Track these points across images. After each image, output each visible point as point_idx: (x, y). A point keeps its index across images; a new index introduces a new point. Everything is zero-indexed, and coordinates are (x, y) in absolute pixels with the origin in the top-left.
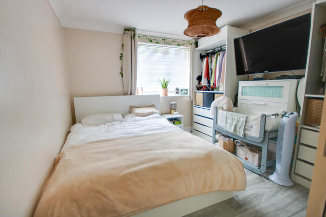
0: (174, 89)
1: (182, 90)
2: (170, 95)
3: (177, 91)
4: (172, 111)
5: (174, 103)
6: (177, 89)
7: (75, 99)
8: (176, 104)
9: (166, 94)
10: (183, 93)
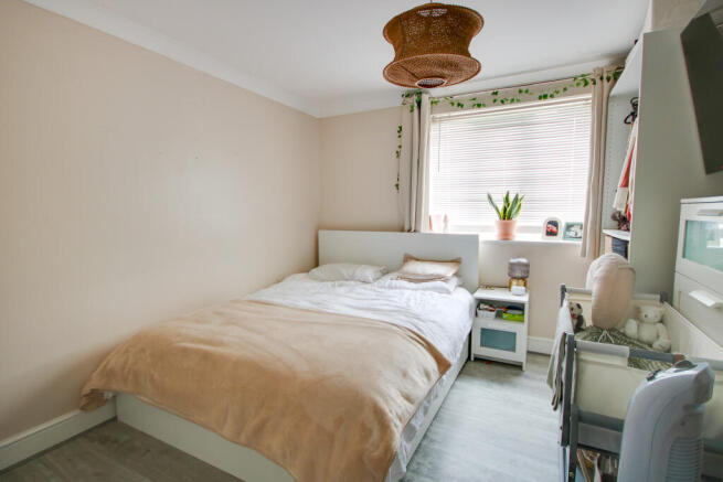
0: (541, 223)
1: (569, 227)
2: (519, 237)
3: (552, 229)
4: (514, 282)
5: (524, 260)
6: (555, 224)
7: (322, 234)
8: (527, 265)
9: (506, 234)
10: (572, 234)
